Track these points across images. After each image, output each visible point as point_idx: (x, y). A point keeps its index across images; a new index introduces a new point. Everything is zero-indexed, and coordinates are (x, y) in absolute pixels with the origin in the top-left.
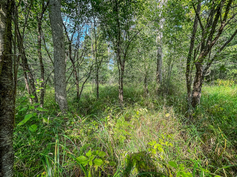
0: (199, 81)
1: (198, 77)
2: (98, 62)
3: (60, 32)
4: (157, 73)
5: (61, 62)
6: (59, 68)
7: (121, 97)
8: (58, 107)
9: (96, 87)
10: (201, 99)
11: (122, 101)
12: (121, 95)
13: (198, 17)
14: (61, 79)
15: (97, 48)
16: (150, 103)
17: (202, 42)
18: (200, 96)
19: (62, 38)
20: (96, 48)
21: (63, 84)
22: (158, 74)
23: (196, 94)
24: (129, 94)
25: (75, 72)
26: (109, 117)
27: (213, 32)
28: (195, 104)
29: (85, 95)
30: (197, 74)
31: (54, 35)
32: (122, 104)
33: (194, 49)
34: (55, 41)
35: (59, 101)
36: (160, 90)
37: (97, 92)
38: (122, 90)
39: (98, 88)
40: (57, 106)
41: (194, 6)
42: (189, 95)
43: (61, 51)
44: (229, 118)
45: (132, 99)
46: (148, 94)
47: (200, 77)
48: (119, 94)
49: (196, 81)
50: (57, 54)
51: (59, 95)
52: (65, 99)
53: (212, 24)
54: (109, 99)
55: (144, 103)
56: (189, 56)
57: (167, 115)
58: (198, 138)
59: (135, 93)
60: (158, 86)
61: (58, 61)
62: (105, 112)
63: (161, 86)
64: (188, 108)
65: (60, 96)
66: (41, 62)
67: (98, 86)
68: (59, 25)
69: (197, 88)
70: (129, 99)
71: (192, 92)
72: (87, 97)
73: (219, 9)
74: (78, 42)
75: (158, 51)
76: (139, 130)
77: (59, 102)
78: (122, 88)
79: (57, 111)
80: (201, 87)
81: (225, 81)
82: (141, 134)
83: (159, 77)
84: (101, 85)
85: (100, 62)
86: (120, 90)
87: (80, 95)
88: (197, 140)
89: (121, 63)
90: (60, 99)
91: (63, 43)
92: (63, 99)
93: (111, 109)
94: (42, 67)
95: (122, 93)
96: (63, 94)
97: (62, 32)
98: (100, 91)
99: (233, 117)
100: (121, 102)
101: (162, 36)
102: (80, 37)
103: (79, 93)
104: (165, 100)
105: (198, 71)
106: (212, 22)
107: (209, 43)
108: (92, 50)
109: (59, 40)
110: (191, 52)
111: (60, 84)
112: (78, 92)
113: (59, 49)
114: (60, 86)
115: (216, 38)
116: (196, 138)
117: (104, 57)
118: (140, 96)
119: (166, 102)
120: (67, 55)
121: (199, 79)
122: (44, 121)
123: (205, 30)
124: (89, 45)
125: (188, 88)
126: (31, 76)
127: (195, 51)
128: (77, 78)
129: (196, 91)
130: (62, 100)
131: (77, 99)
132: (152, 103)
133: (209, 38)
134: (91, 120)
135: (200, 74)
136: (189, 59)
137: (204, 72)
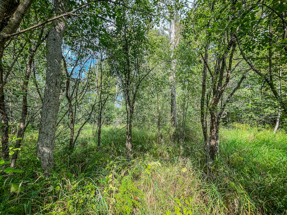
0: (215, 128)
1: (213, 123)
2: (102, 100)
3: (56, 69)
4: (171, 115)
5: (52, 103)
6: (50, 111)
7: (129, 145)
8: (39, 165)
9: (98, 130)
10: (220, 146)
11: (130, 151)
12: (129, 143)
13: (207, 65)
14: (50, 125)
15: (103, 84)
16: (165, 152)
17: (213, 87)
18: (219, 144)
19: (59, 75)
20: (101, 83)
21: (52, 131)
22: (173, 116)
23: (213, 143)
24: (139, 140)
25: (71, 113)
26: (111, 176)
27: (221, 79)
28: (213, 154)
29: (82, 141)
30: (212, 121)
31: (49, 71)
32: (130, 154)
33: (206, 95)
34: (49, 78)
35: (43, 155)
36: (175, 134)
37: (99, 137)
38: (130, 137)
39: (99, 132)
40: (37, 163)
41: (201, 54)
42: (207, 143)
43: (55, 90)
44: (250, 169)
45: (143, 146)
46: (162, 140)
47: (215, 124)
48: (127, 141)
49: (212, 128)
50: (49, 93)
51: (43, 146)
52: (51, 152)
53: (220, 71)
54: (114, 147)
55: (158, 152)
56: (202, 101)
57: (184, 170)
58: (220, 202)
59: (147, 138)
60: (173, 130)
61: (48, 101)
62: (106, 168)
63: (177, 130)
64: (207, 160)
65: (44, 149)
66: (25, 100)
67: (100, 129)
68: (57, 61)
69: (214, 135)
70: (140, 146)
71: (209, 140)
72: (84, 144)
73: (223, 59)
74: (78, 78)
75: (172, 91)
76: (150, 193)
77: (42, 158)
78: (131, 133)
79: (36, 170)
80: (217, 133)
81: (241, 125)
82: (152, 199)
83: (173, 119)
84: (105, 126)
85: (105, 100)
86: (128, 137)
87: (74, 143)
88: (218, 204)
89: (129, 104)
90: (44, 152)
91: (59, 81)
92: (49, 152)
93: (114, 165)
94: (25, 107)
95: (131, 140)
96: (49, 146)
97: (59, 68)
98: (102, 136)
99: (254, 168)
100: (128, 152)
101: (175, 76)
102: (82, 72)
103: (74, 141)
104: (181, 148)
105: (212, 117)
106: (219, 68)
107: (219, 89)
108: (96, 86)
109: (54, 77)
110: (204, 97)
111: (47, 131)
112: (72, 140)
113: (53, 87)
114: (47, 134)
115: (224, 85)
116: (218, 201)
117: (110, 94)
118: (153, 142)
119: (183, 151)
120: (63, 91)
121: (214, 126)
122: (13, 189)
123: (214, 76)
124: (92, 80)
125: (204, 135)
126: (5, 119)
127: (207, 95)
128: (73, 120)
129: (213, 138)
130: (47, 153)
131: (70, 149)
132: (167, 152)
133: (218, 84)
134: (85, 182)
135: (215, 120)
136: (202, 104)
137: (218, 118)
